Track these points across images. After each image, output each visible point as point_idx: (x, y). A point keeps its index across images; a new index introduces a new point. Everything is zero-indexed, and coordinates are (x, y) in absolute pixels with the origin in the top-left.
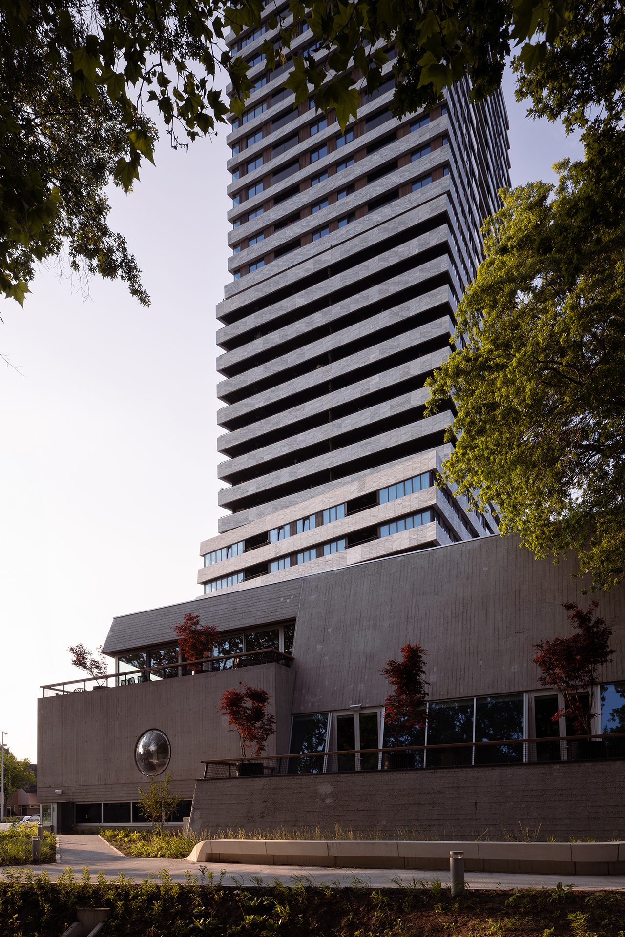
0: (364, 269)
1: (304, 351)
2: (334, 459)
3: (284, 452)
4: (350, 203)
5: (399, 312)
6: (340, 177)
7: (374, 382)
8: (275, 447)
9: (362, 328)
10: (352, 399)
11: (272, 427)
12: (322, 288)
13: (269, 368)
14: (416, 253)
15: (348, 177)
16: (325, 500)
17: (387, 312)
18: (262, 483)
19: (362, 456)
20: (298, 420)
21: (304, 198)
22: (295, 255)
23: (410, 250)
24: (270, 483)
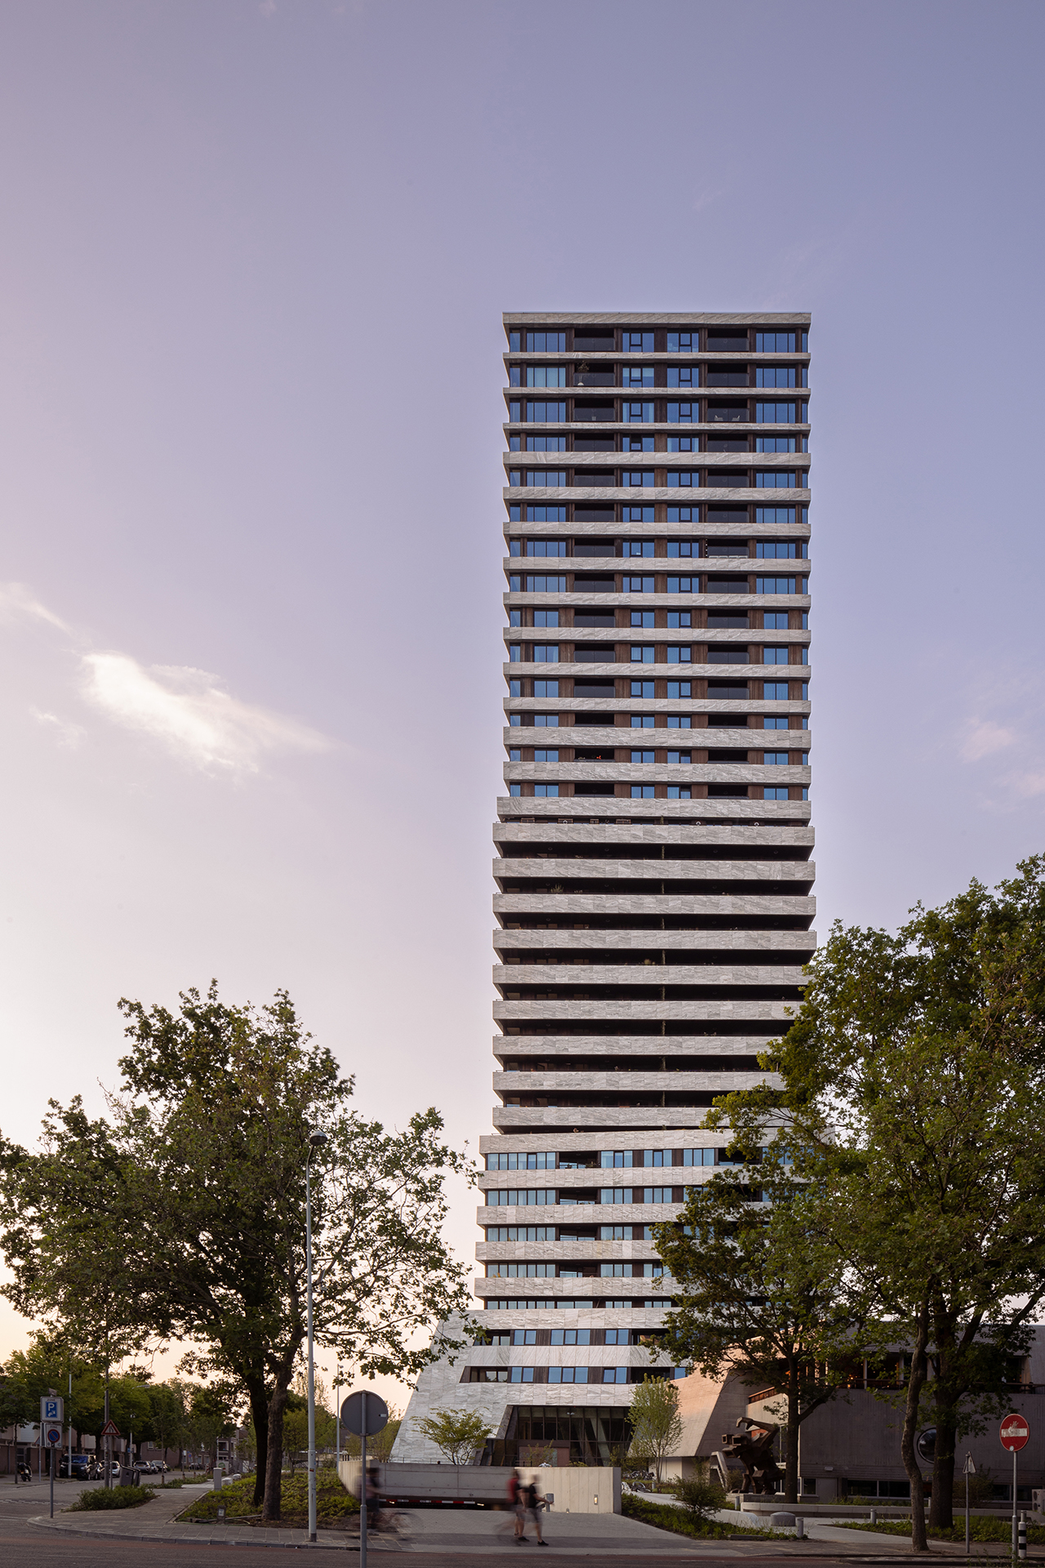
0: (712, 868)
1: (629, 936)
2: (672, 1082)
3: (598, 1051)
4: (686, 774)
5: (757, 939)
6: (675, 736)
7: (725, 1008)
8: (586, 1041)
9: (710, 939)
10: (696, 1018)
11: (582, 1015)
12: (656, 868)
13: (577, 939)
14: (778, 879)
15: (685, 740)
16: (687, 1137)
17: (742, 933)
18: (565, 1081)
19: (709, 1089)
20: (620, 1018)
21: (623, 737)
22: (608, 804)
23: (772, 871)
24: (578, 1085)
